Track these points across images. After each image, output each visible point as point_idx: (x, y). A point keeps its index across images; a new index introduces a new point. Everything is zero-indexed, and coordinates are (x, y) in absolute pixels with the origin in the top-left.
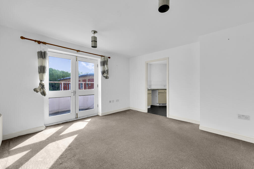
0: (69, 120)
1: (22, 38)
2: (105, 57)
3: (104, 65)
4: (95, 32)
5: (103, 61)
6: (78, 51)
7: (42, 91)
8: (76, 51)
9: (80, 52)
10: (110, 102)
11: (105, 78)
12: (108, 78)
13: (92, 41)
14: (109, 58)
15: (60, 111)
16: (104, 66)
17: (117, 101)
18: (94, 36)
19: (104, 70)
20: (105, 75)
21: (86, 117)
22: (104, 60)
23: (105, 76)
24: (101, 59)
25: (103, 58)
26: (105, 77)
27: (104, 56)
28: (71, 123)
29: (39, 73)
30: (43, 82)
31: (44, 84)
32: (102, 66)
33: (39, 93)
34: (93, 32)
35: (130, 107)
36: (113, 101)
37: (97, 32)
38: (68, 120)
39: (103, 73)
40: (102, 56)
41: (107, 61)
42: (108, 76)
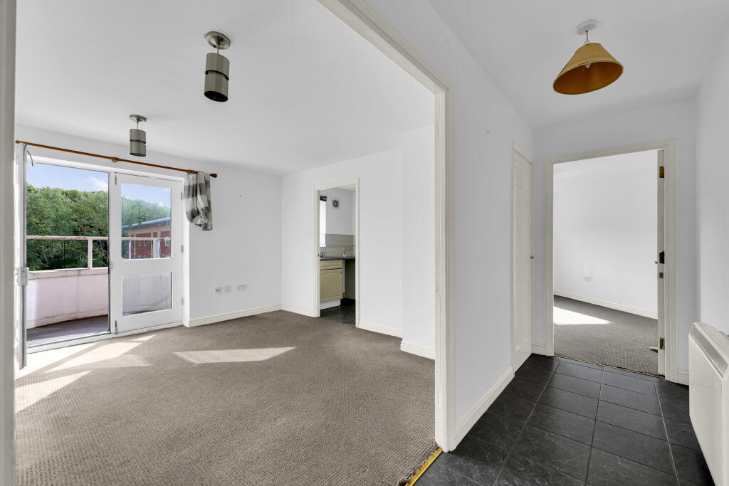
2: (200, 174)
3: (196, 196)
4: (140, 119)
5: (191, 184)
6: (116, 159)
9: (122, 162)
10: (218, 291)
11: (201, 228)
12: (211, 229)
13: (131, 141)
14: (214, 176)
15: (80, 316)
16: (195, 198)
17: (242, 287)
18: (138, 130)
19: (196, 209)
20: (199, 220)
21: (145, 330)
22: (195, 183)
23: (199, 223)
24: (188, 178)
25: (191, 176)
26: (200, 225)
27: (196, 173)
32: (191, 199)
34: (134, 119)
35: (280, 305)
36: (228, 289)
37: (145, 119)
39: (193, 215)
40: (190, 172)
41: (207, 183)
42: (210, 223)
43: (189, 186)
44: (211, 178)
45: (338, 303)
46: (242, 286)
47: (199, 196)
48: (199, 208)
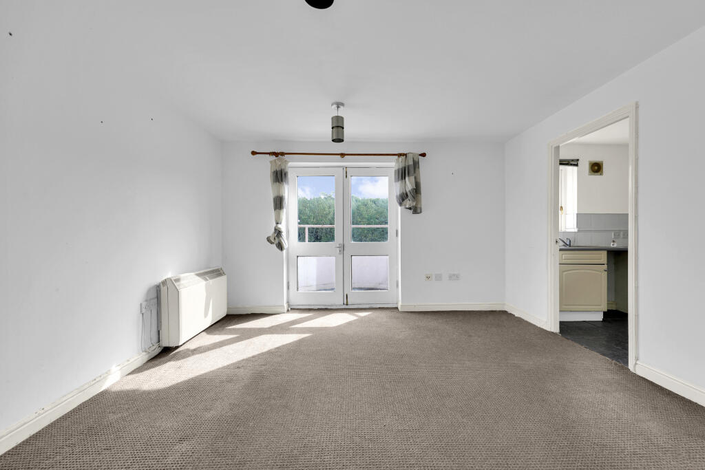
0: (332, 305)
1: (254, 153)
2: (409, 156)
3: (405, 179)
4: (339, 105)
5: (401, 167)
6: (343, 155)
7: (277, 241)
8: (339, 156)
9: (346, 156)
10: (428, 278)
11: (411, 211)
12: (421, 212)
13: (333, 128)
14: (423, 155)
16: (403, 181)
17: (454, 277)
18: (338, 116)
19: (404, 192)
20: (408, 203)
22: (404, 166)
23: (407, 206)
25: (401, 159)
26: (410, 209)
27: (406, 155)
28: (328, 312)
29: (275, 209)
30: (279, 226)
31: (280, 228)
32: (400, 182)
33: (274, 246)
34: (335, 106)
35: (504, 304)
36: (439, 277)
37: (343, 104)
38: (329, 306)
39: (403, 198)
40: (400, 155)
41: (416, 164)
42: (419, 206)
43: (398, 170)
44: (420, 157)
45: (599, 317)
46: (454, 275)
47: (407, 178)
48: (407, 191)
